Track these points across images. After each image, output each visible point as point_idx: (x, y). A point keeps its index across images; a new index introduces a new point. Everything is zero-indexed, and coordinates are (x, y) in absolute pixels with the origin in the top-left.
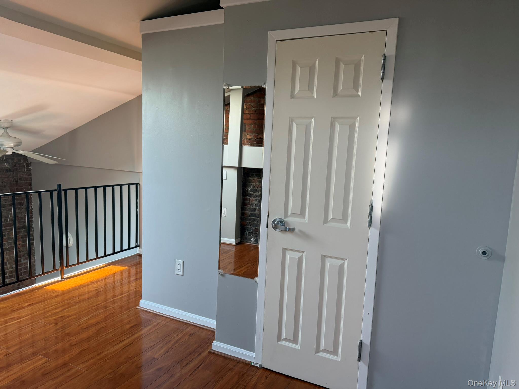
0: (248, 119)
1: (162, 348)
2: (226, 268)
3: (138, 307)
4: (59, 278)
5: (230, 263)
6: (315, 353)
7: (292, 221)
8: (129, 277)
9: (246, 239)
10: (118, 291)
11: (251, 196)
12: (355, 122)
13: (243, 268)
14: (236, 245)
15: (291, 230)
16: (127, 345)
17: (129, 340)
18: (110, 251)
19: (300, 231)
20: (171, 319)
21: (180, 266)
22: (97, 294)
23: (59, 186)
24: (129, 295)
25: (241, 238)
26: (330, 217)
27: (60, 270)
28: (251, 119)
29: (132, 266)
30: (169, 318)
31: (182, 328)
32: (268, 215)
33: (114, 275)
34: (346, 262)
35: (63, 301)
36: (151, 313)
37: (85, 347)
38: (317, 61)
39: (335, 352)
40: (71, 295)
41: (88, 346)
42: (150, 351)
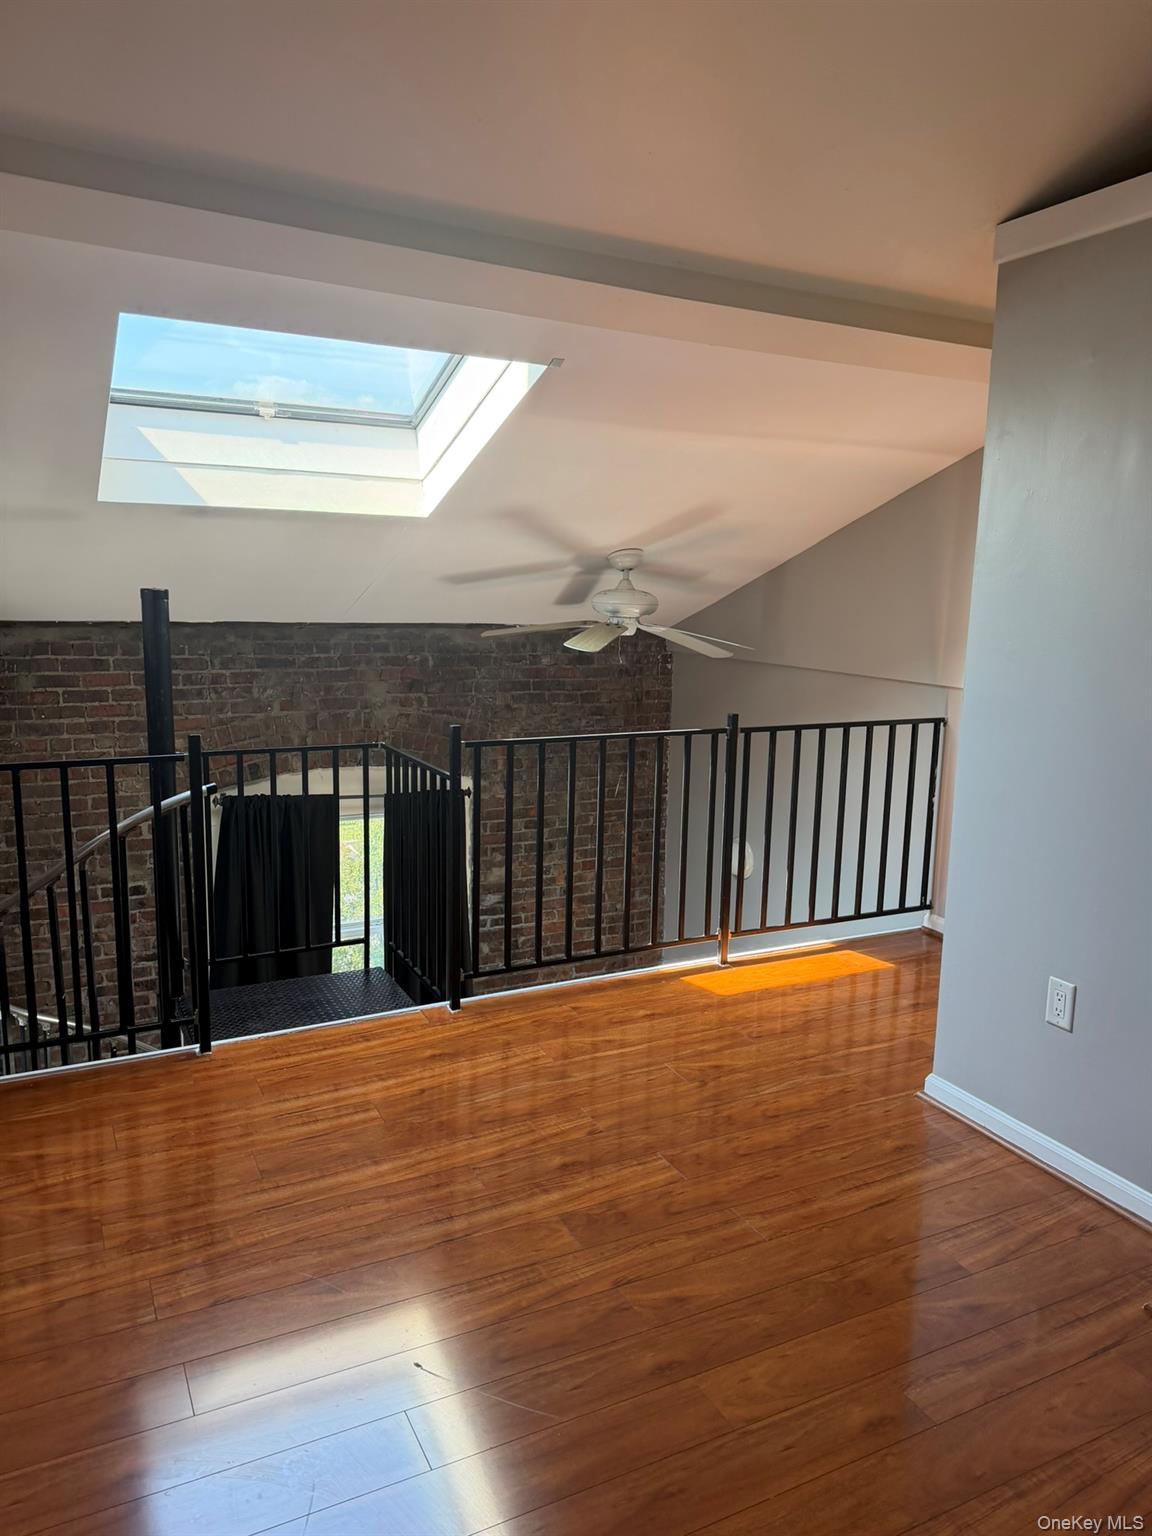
1: (985, 1242)
3: (919, 1093)
4: (715, 960)
8: (894, 995)
10: (861, 1032)
16: (884, 1200)
17: (890, 1186)
18: (847, 908)
21: (1062, 1000)
22: (806, 1027)
23: (734, 719)
24: (891, 1051)
27: (719, 938)
29: (906, 961)
31: (1056, 1198)
33: (853, 978)
35: (722, 1023)
36: (958, 1123)
37: (770, 1170)
40: (740, 1012)
41: (777, 1169)
42: (948, 1239)
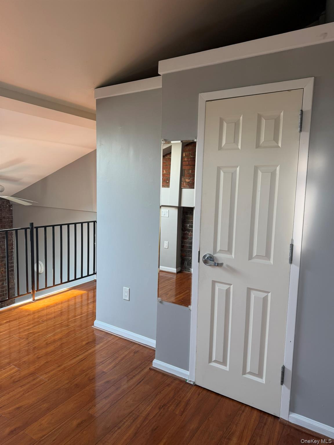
0: (187, 165)
1: (110, 363)
2: (168, 294)
3: (93, 326)
4: (31, 300)
5: (171, 289)
6: (242, 375)
7: (220, 257)
8: (88, 299)
9: (185, 268)
10: (78, 311)
11: (189, 231)
12: (276, 169)
13: (182, 294)
14: (177, 274)
15: (220, 265)
16: (82, 359)
17: (84, 355)
18: (72, 277)
19: (228, 266)
20: (119, 337)
21: (127, 293)
22: (61, 314)
23: (32, 224)
24: (87, 315)
25: (181, 267)
26: (255, 254)
27: (32, 293)
28: (189, 165)
29: (89, 290)
30: (118, 337)
31: (128, 346)
32: (200, 251)
33: (75, 297)
34: (270, 294)
35: (34, 319)
36: (103, 332)
37: (49, 360)
38: (241, 118)
39: (260, 375)
40: (39, 314)
41: (51, 359)
42: (101, 365)
